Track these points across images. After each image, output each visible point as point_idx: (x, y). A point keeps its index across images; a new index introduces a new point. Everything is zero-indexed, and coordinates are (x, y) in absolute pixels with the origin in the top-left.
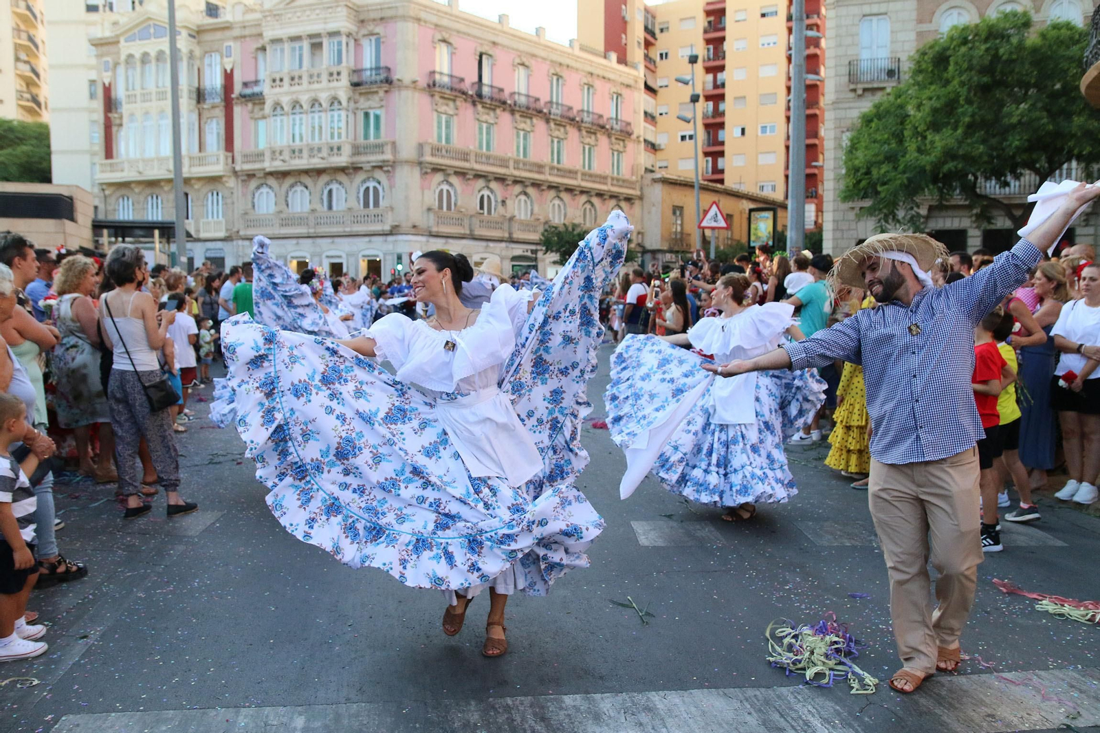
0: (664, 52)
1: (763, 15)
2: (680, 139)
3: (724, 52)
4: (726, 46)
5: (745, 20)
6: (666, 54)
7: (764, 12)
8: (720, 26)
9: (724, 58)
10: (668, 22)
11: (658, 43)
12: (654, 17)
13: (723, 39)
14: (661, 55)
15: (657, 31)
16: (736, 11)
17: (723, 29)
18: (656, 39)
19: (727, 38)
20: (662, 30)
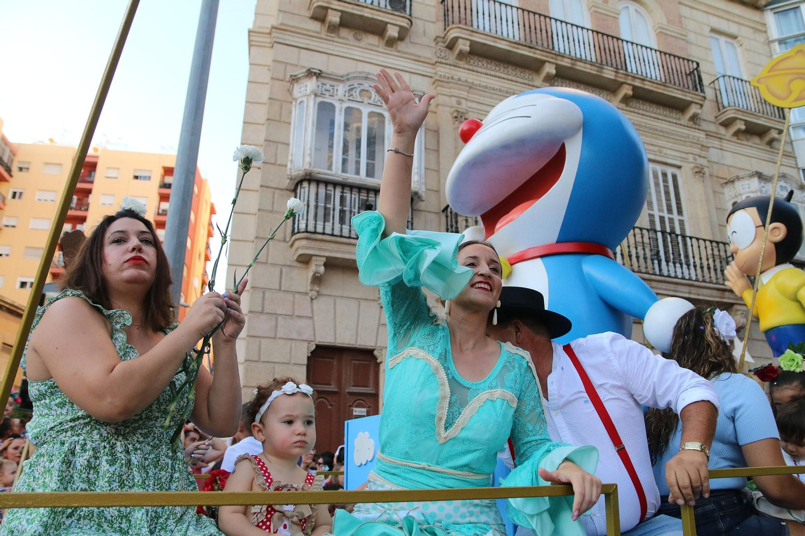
0: (18, 191)
1: (136, 177)
2: (18, 285)
3: (88, 205)
4: (92, 199)
5: (116, 178)
6: (21, 193)
7: (137, 174)
8: (88, 179)
9: (87, 210)
10: (29, 163)
11: (12, 180)
12: (14, 155)
13: (88, 192)
14: (15, 194)
15: (15, 169)
16: (108, 168)
17: (92, 182)
18: (11, 176)
19: (94, 192)
20: (21, 169)
